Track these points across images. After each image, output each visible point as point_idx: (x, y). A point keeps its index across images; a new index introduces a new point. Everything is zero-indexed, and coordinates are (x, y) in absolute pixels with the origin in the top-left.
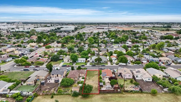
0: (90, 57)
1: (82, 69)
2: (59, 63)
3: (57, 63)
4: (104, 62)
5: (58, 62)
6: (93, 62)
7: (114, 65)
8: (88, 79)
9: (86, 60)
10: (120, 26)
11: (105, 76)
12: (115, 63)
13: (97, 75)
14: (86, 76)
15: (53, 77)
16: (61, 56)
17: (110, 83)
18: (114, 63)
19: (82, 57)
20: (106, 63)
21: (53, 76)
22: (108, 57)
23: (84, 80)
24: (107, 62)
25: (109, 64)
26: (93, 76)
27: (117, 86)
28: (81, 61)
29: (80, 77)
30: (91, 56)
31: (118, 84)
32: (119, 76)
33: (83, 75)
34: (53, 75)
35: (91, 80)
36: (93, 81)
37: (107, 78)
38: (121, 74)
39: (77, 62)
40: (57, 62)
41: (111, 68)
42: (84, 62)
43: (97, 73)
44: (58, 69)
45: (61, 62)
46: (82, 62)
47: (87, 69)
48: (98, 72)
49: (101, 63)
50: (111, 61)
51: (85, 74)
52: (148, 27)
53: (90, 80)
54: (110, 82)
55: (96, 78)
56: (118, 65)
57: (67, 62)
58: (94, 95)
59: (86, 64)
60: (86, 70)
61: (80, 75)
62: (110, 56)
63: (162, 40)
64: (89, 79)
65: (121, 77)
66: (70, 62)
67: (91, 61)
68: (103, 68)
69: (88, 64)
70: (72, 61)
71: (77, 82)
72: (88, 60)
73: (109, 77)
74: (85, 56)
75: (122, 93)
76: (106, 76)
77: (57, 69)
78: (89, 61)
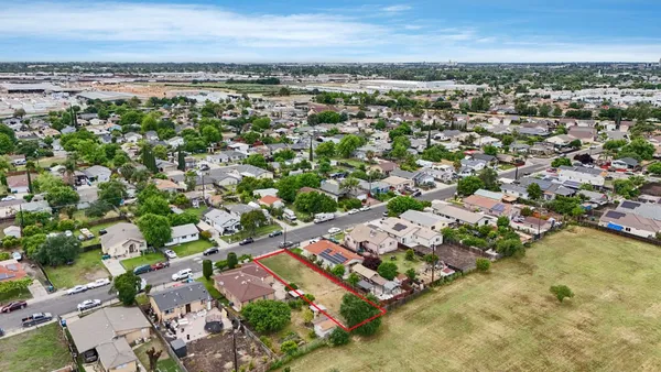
3: (88, 269)
4: (265, 223)
5: (82, 262)
6: (225, 231)
7: (301, 224)
10: (106, 81)
11: (345, 261)
12: (296, 218)
13: (300, 266)
17: (383, 275)
22: (255, 205)
24: (272, 220)
25: (285, 226)
27: (404, 277)
28: (184, 237)
34: (171, 311)
36: (319, 286)
37: (350, 265)
38: (364, 244)
40: (79, 266)
42: (197, 238)
43: (294, 260)
47: (250, 256)
48: (291, 257)
50: (276, 214)
52: (208, 81)
53: (308, 288)
56: (314, 223)
63: (317, 127)
68: (290, 242)
73: (357, 261)
75: (431, 291)
76: (348, 260)
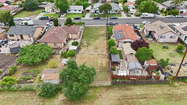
0: (90, 4)
1: (74, 23)
2: (37, 14)
3: (33, 14)
4: (115, 13)
5: (37, 11)
6: (95, 12)
7: (133, 17)
8: (85, 44)
9: (84, 9)
11: (122, 39)
12: (134, 13)
13: (103, 35)
14: (82, 38)
15: (13, 40)
16: (44, 3)
17: (136, 56)
18: (132, 14)
19: (78, 4)
20: (119, 14)
21: (12, 38)
22: (120, 5)
23: (75, 48)
24: (120, 12)
25: (124, 16)
26: (96, 38)
27: (153, 63)
28: (75, 11)
29: (68, 40)
30: (93, 4)
31: (153, 58)
32: (147, 37)
33: (75, 36)
34: (13, 36)
35: (91, 48)
36: (97, 48)
37: (125, 42)
38: (152, 33)
39: (68, 12)
40: (34, 12)
41: (129, 22)
42: (81, 12)
43: (104, 32)
44: (28, 24)
45: (39, 13)
46: (77, 12)
47: (84, 24)
48: (105, 30)
49: (109, 14)
50: (126, 10)
51: (80, 34)
53: (89, 48)
54: (134, 52)
55: (102, 43)
56: (139, 17)
57: (51, 13)
58: (98, 90)
59: (84, 17)
60: (82, 27)
61: (70, 37)
62: (124, 3)
64: (88, 44)
65: (152, 39)
66: (57, 13)
67: (93, 11)
68: (114, 23)
69: (88, 16)
70: (59, 11)
71: (60, 52)
72: (87, 9)
73: (132, 41)
74: (82, 3)
75: (172, 85)
76: (124, 38)
77: (26, 24)
78: (88, 11)
